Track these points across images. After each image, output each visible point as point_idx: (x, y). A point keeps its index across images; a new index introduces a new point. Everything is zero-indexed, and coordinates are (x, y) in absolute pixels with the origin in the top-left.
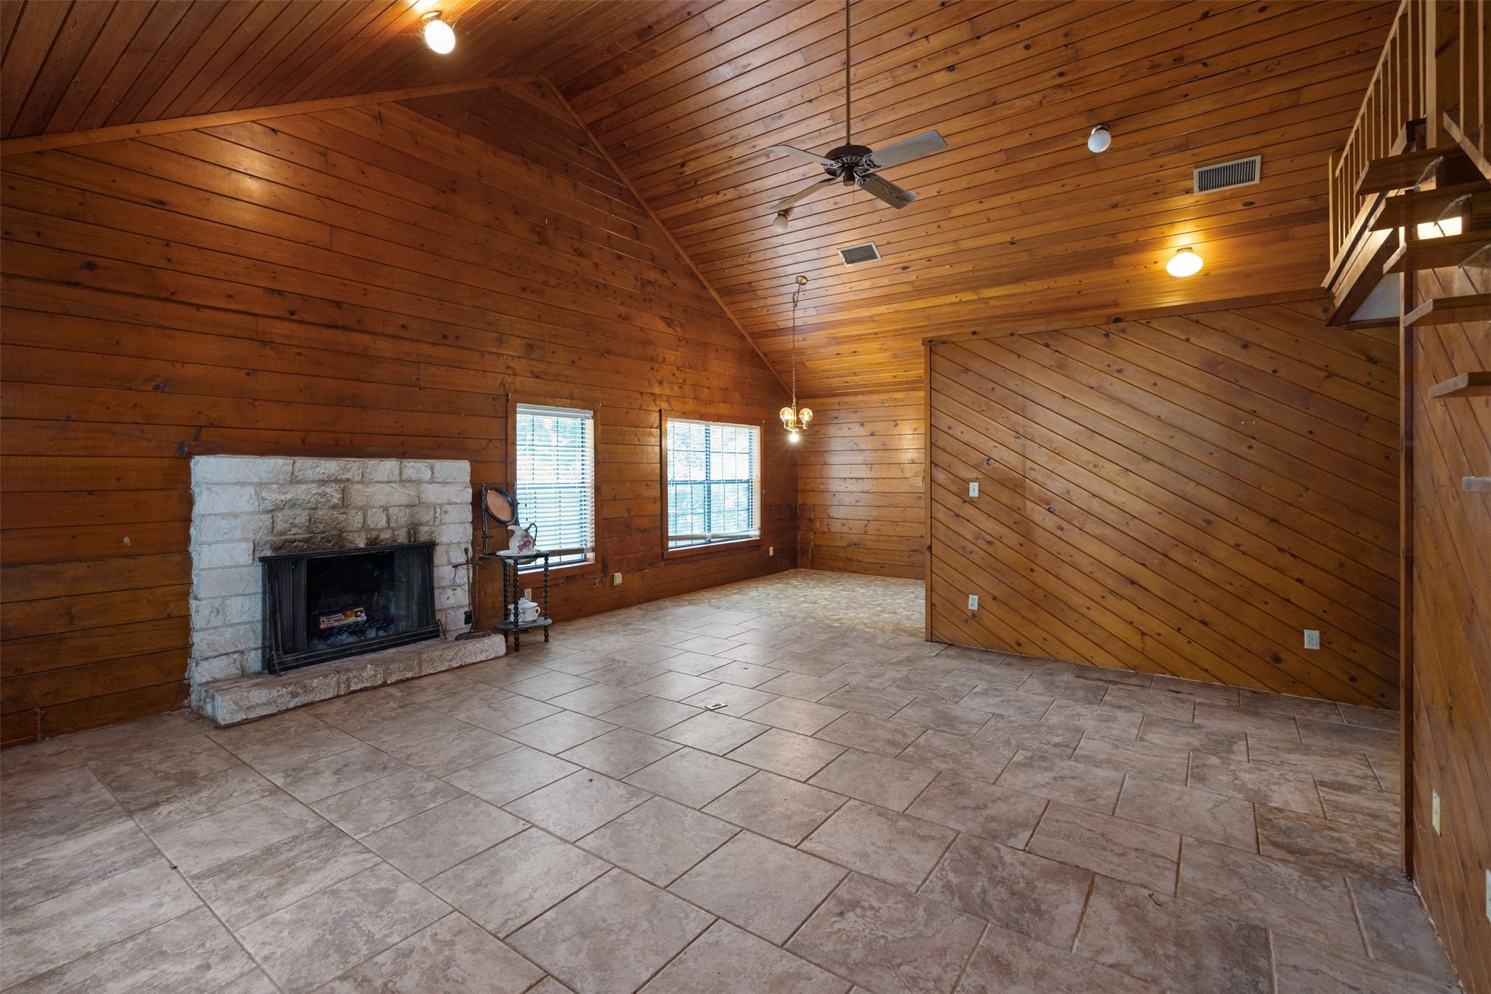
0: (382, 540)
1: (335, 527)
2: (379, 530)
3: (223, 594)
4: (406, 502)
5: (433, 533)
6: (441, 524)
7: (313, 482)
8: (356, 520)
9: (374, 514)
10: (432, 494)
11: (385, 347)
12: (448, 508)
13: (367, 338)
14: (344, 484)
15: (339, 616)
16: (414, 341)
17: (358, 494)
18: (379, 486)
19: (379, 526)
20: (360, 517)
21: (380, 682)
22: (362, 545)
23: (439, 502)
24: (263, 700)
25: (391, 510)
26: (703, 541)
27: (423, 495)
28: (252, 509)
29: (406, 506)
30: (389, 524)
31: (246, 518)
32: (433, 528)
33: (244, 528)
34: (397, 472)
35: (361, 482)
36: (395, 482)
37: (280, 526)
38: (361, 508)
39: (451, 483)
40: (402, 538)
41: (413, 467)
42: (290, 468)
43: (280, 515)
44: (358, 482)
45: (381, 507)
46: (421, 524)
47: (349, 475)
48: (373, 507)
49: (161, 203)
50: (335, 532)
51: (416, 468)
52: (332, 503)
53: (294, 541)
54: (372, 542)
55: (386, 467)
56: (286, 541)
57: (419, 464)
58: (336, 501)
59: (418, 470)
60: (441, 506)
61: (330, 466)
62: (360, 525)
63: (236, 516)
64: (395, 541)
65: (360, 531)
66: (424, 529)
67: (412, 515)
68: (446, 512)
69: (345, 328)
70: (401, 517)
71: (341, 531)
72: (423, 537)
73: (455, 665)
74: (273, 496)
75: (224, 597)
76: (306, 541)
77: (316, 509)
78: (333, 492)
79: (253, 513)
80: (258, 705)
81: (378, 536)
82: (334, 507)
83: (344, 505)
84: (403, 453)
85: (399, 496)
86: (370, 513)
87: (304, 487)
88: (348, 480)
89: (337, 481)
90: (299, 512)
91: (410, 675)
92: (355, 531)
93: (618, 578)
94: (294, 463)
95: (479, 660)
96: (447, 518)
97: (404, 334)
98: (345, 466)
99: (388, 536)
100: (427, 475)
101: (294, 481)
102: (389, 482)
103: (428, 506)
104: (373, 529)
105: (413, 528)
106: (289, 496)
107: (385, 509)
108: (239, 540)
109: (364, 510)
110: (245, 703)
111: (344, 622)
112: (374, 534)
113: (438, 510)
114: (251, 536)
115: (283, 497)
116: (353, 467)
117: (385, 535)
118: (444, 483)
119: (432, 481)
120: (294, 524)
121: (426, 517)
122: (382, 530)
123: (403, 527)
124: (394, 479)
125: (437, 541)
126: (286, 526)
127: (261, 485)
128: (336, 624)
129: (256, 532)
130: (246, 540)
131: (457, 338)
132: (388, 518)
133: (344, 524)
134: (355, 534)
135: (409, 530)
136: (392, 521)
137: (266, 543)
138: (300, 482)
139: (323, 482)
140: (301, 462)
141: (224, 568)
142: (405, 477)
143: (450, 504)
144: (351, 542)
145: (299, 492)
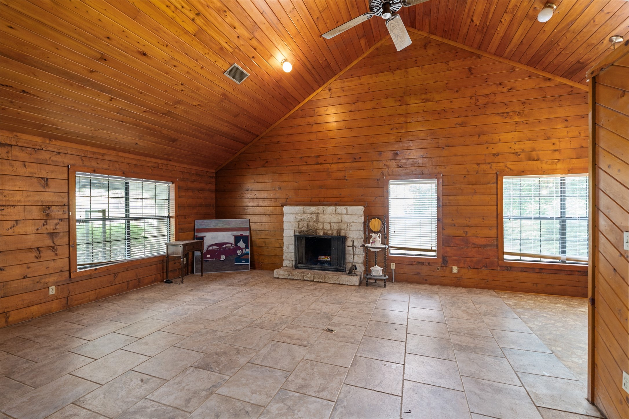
0: (328, 234)
1: (314, 228)
2: (327, 230)
3: (288, 243)
4: (337, 221)
5: (346, 233)
6: (350, 230)
7: (309, 213)
8: (320, 226)
9: (326, 225)
10: (346, 218)
11: (335, 167)
12: (352, 224)
13: (328, 165)
14: (317, 214)
15: (324, 257)
16: (344, 163)
17: (321, 218)
18: (328, 215)
19: (328, 229)
20: (322, 225)
21: (312, 280)
22: (322, 235)
23: (349, 222)
24: (283, 274)
25: (332, 224)
26: (558, 261)
27: (343, 219)
28: (294, 221)
29: (337, 223)
30: (331, 228)
31: (292, 223)
32: (346, 232)
33: (292, 226)
34: (334, 210)
35: (323, 214)
36: (333, 214)
37: (300, 226)
38: (322, 223)
39: (354, 215)
40: (335, 234)
41: (339, 209)
42: (303, 209)
43: (300, 223)
44: (322, 214)
45: (328, 222)
46: (342, 230)
47: (319, 212)
48: (326, 222)
49: (278, 142)
50: (314, 230)
51: (341, 209)
52: (314, 220)
53: (304, 231)
54: (325, 234)
55: (331, 209)
56: (301, 231)
57: (342, 208)
58: (315, 220)
59: (342, 210)
60: (350, 223)
61: (313, 209)
62: (322, 228)
63: (290, 222)
64: (333, 234)
65: (322, 230)
66: (343, 231)
67: (339, 226)
68: (351, 226)
69: (321, 164)
70: (335, 227)
71: (316, 230)
72: (342, 234)
73: (337, 283)
74: (299, 217)
75: (288, 244)
76: (307, 231)
77: (309, 222)
78: (314, 217)
79: (294, 222)
80: (281, 275)
81: (327, 232)
82: (314, 222)
83: (317, 221)
84: (336, 204)
85: (334, 219)
86: (325, 224)
87: (306, 215)
88: (318, 213)
89: (315, 213)
90: (305, 222)
91: (321, 281)
92: (320, 230)
93: (455, 269)
94: (304, 208)
95: (346, 284)
96: (352, 228)
97: (340, 161)
98: (318, 208)
99: (330, 233)
100: (345, 212)
101: (304, 213)
102: (331, 214)
103: (344, 223)
104: (326, 230)
105: (339, 231)
106: (302, 218)
107: (330, 223)
108: (291, 229)
109: (323, 223)
110: (279, 273)
111: (324, 259)
112: (326, 231)
113: (349, 225)
114: (294, 228)
115: (301, 218)
116: (320, 209)
117: (329, 232)
118: (351, 215)
119: (347, 214)
120: (304, 225)
121: (344, 227)
122: (329, 230)
123: (335, 230)
124: (333, 213)
125: (348, 236)
126: (301, 226)
127: (296, 214)
128: (322, 259)
129: (295, 227)
130: (293, 229)
131: (360, 158)
132: (331, 226)
133: (317, 227)
134: (320, 231)
135: (337, 231)
136: (332, 227)
137: (297, 231)
138: (305, 213)
139: (311, 214)
140: (307, 207)
141: (288, 236)
142: (337, 212)
143: (353, 223)
144: (319, 233)
145: (304, 217)
